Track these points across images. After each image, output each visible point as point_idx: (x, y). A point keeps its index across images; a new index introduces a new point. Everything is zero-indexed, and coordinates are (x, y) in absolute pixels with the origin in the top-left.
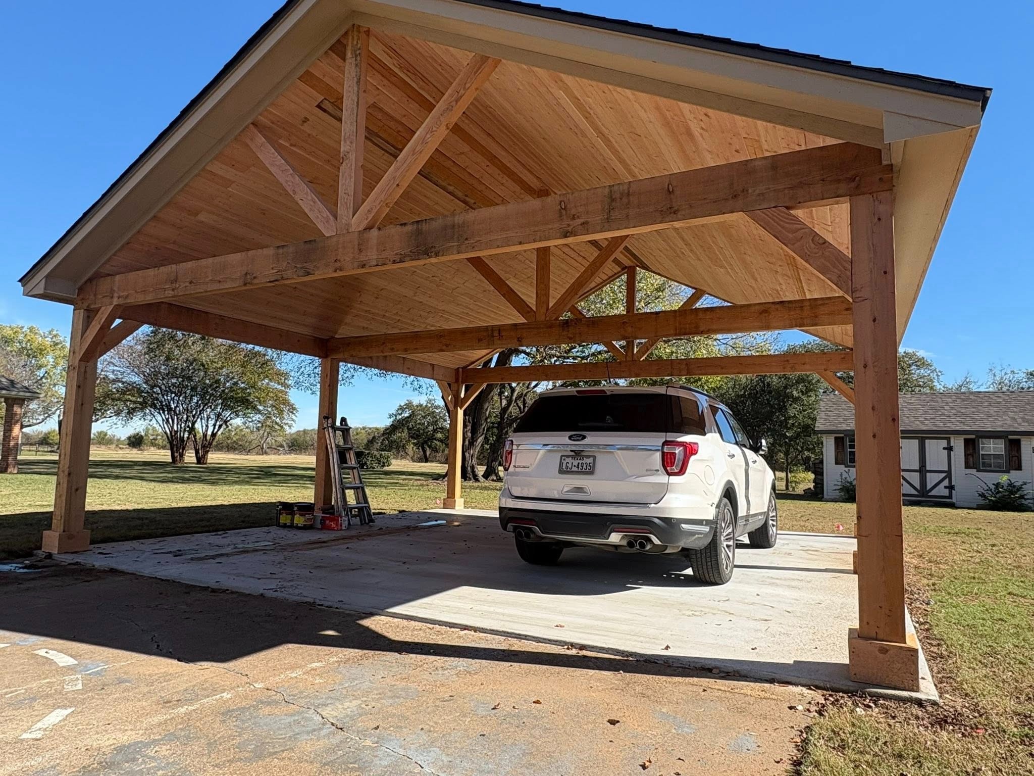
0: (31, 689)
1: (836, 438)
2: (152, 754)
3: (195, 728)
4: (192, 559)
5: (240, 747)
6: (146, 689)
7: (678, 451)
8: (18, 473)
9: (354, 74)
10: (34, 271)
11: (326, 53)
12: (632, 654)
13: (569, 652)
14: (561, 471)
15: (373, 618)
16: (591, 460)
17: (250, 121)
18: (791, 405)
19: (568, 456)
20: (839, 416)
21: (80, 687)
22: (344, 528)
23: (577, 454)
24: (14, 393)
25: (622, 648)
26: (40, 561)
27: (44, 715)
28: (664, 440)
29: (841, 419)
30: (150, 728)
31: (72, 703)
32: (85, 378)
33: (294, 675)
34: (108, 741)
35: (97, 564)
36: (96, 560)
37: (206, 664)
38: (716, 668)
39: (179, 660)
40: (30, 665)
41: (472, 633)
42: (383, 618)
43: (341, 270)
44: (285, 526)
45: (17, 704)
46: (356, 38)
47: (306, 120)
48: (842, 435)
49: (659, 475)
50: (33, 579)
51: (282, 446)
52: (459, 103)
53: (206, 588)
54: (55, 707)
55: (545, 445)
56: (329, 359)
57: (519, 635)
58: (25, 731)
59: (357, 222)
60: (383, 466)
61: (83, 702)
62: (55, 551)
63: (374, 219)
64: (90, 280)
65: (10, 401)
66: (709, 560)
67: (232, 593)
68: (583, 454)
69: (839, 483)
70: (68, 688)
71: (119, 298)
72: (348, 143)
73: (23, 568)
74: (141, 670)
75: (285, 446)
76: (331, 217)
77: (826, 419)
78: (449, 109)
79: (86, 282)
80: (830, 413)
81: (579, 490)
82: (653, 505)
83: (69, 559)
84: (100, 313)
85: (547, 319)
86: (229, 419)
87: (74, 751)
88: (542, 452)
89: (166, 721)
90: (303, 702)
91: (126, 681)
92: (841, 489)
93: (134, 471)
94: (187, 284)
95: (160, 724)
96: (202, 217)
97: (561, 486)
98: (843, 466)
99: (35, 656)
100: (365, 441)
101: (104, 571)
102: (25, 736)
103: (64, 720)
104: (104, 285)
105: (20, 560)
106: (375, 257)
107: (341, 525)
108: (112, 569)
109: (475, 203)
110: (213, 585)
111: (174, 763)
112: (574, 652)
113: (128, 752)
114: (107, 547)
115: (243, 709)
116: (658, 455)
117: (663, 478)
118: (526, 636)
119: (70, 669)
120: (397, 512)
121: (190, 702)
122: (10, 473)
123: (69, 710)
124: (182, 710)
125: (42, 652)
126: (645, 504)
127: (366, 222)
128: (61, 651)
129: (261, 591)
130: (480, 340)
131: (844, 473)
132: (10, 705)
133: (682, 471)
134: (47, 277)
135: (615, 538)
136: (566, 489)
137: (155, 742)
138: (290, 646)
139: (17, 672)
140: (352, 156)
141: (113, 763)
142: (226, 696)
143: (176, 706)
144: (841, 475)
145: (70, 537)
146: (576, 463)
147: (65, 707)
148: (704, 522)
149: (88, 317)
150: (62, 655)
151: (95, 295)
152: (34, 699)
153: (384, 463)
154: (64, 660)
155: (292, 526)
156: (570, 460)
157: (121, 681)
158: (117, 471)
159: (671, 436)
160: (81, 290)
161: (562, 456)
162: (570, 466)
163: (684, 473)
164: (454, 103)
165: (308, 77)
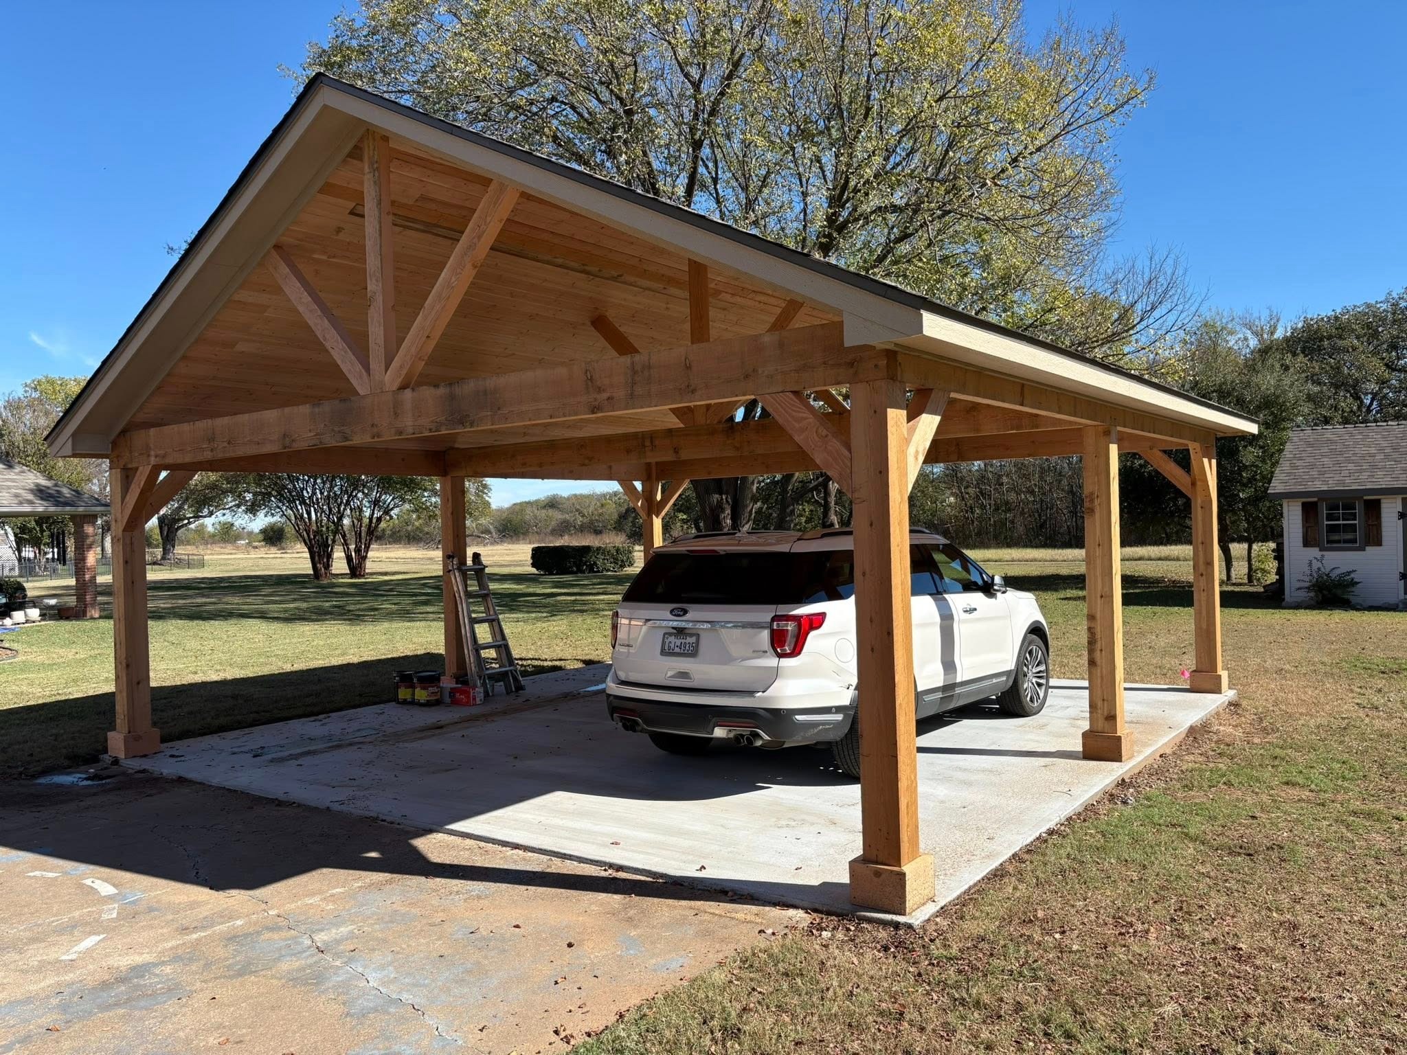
0: (74, 917)
1: (1304, 505)
2: (158, 972)
3: (200, 951)
4: (272, 761)
5: (229, 967)
6: (171, 917)
7: (791, 627)
8: (101, 617)
9: (373, 193)
10: (57, 430)
11: (344, 161)
12: (662, 876)
13: (604, 874)
14: (664, 652)
15: (429, 836)
16: (693, 640)
17: (273, 242)
18: (1245, 447)
19: (670, 634)
20: (1312, 466)
21: (114, 915)
22: (478, 702)
23: (680, 632)
24: (81, 509)
25: (654, 869)
26: (106, 768)
27: (81, 940)
28: (773, 614)
29: (1314, 473)
30: (162, 952)
31: (105, 930)
32: (133, 551)
33: (311, 901)
34: (124, 962)
35: (165, 772)
36: (166, 767)
37: (234, 892)
38: (732, 890)
39: (211, 888)
40: (76, 894)
41: (521, 852)
42: (440, 835)
43: (378, 437)
44: (405, 702)
45: (61, 931)
46: (371, 147)
47: (339, 230)
48: (1315, 499)
49: (767, 657)
50: (95, 794)
51: (488, 532)
52: (482, 239)
53: (272, 801)
54: (91, 934)
55: (648, 620)
56: (449, 477)
57: (565, 854)
58: (64, 954)
59: (391, 379)
60: (622, 566)
61: (114, 929)
62: (122, 755)
63: (409, 376)
64: (124, 432)
65: (78, 519)
66: (851, 752)
67: (299, 805)
68: (687, 631)
69: (1307, 579)
70: (105, 916)
71: (156, 457)
72: (374, 281)
73: (87, 779)
74: (172, 898)
75: (493, 530)
76: (365, 373)
77: (1289, 474)
78: (471, 247)
79: (120, 434)
80: (1299, 463)
81: (684, 675)
82: (759, 694)
83: (135, 764)
84: (138, 473)
85: (708, 422)
86: (391, 506)
87: (99, 970)
88: (644, 628)
89: (178, 946)
90: (303, 928)
91: (157, 910)
92: (1308, 588)
93: (259, 600)
94: (225, 444)
95: (171, 949)
96: (240, 347)
97: (666, 669)
98: (1317, 549)
99: (81, 886)
100: (615, 516)
101: (172, 780)
102: (64, 957)
103: (96, 944)
104: (139, 438)
105: (82, 768)
106: (410, 423)
107: (474, 699)
108: (180, 777)
109: (600, 271)
110: (282, 797)
111: (172, 979)
112: (610, 873)
113: (139, 970)
114: (180, 746)
115: (246, 935)
116: (765, 634)
117: (772, 662)
118: (571, 856)
119: (111, 898)
120: (580, 665)
121: (204, 928)
122: (92, 618)
123: (102, 936)
124: (195, 936)
125: (88, 882)
126: (751, 693)
127: (400, 380)
128: (106, 880)
129: (328, 804)
130: (628, 451)
131: (1314, 561)
132: (54, 932)
133: (796, 651)
134: (74, 435)
135: (719, 732)
136: (670, 674)
137: (163, 963)
138: (325, 870)
139: (64, 902)
140: (379, 299)
141: (125, 979)
142: (239, 923)
143: (192, 932)
144: (1310, 564)
145: (138, 738)
146: (678, 642)
147: (98, 934)
148: (834, 710)
149: (127, 477)
150: (106, 884)
151: (131, 452)
152: (74, 927)
153: (622, 561)
154: (106, 889)
155: (413, 703)
156: (672, 639)
157: (151, 910)
158: (234, 601)
159: (782, 610)
160: (115, 444)
161: (665, 634)
162: (672, 646)
163: (799, 653)
164: (475, 240)
165: (327, 189)
